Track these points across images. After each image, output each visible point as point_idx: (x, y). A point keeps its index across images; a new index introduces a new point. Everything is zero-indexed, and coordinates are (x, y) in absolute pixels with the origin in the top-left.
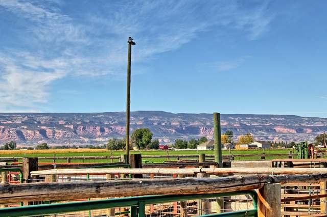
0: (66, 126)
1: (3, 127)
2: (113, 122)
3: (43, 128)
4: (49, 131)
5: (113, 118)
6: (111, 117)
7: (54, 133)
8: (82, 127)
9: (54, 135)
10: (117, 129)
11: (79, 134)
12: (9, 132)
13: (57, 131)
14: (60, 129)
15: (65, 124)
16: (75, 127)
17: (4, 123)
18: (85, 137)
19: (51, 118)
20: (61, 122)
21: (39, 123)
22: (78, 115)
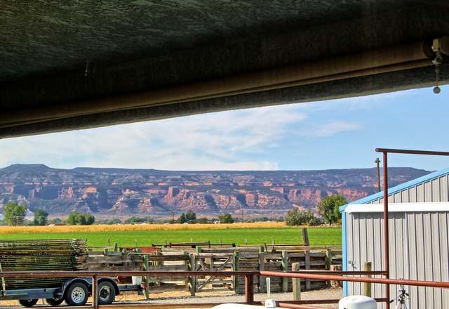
0: (273, 189)
1: (188, 191)
2: (339, 183)
3: (242, 191)
4: (249, 197)
5: (340, 177)
6: (337, 177)
7: (257, 199)
8: (296, 191)
9: (256, 202)
10: (345, 193)
11: (291, 200)
12: (195, 197)
13: (261, 196)
14: (264, 194)
15: (272, 187)
16: (286, 191)
17: (189, 185)
18: (299, 205)
19: (253, 177)
20: (266, 184)
21: (236, 184)
22: (291, 173)
